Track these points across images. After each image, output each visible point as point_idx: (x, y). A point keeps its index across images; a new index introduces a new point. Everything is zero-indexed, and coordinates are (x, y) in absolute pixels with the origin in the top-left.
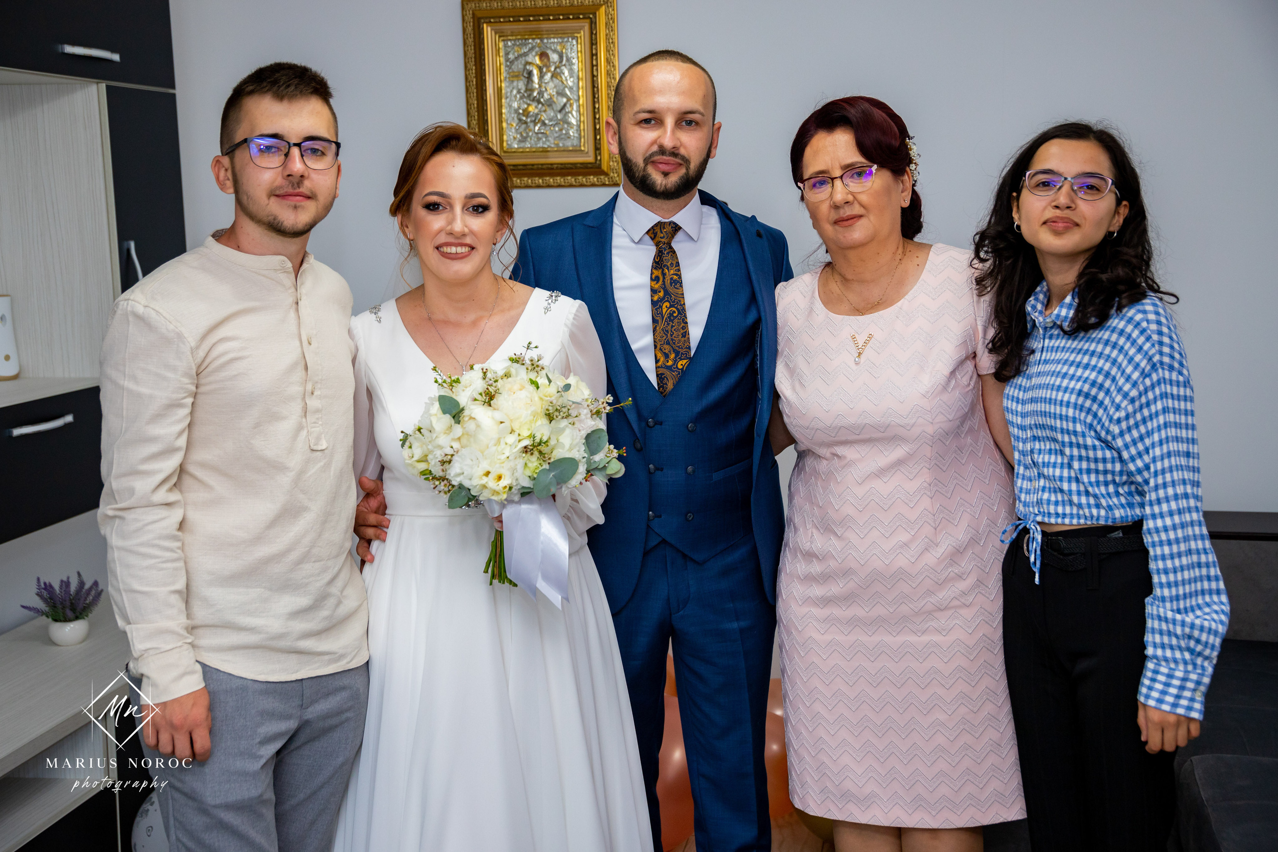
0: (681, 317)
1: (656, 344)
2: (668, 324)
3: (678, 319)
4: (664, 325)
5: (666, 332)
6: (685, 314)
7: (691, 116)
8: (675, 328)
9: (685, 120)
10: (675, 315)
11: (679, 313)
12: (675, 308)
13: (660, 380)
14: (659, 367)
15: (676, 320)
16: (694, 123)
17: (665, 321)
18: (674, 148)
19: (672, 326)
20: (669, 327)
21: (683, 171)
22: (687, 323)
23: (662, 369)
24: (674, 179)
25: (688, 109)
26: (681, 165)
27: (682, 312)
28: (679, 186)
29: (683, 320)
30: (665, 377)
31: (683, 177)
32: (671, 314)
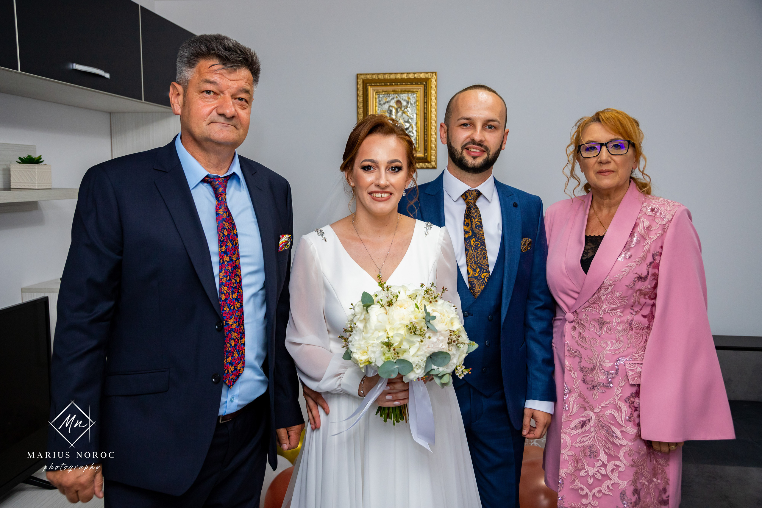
0: (483, 247)
1: (468, 263)
2: (475, 251)
3: (481, 248)
4: (472, 252)
5: (473, 256)
6: (485, 245)
7: (491, 123)
8: (479, 253)
9: (488, 125)
10: (479, 246)
11: (481, 245)
12: (479, 241)
13: (471, 285)
14: (470, 277)
15: (479, 249)
16: (493, 128)
17: (473, 250)
18: (480, 141)
19: (477, 253)
20: (476, 253)
21: (485, 156)
22: (486, 251)
23: (472, 279)
24: (479, 161)
25: (491, 118)
26: (484, 151)
27: (483, 244)
28: (483, 165)
29: (484, 249)
30: (474, 283)
31: (485, 159)
32: (476, 246)
